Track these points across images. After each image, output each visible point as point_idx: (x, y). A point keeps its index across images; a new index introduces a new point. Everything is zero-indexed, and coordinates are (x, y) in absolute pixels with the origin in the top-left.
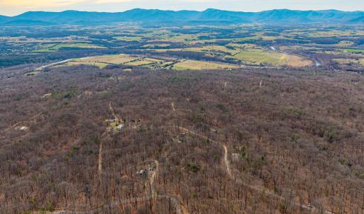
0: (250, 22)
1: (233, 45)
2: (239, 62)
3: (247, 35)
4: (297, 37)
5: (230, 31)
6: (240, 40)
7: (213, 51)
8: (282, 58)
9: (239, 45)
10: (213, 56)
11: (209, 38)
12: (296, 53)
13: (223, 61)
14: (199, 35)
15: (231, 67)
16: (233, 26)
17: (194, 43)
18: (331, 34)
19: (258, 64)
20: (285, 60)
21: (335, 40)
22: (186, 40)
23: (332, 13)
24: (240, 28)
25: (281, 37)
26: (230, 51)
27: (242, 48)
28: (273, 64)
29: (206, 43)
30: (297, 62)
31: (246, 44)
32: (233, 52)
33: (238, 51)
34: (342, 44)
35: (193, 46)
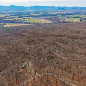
0: (28, 10)
1: (25, 17)
2: (29, 23)
3: (28, 14)
4: (44, 14)
5: (22, 13)
6: (26, 16)
7: (18, 20)
8: (43, 21)
9: (27, 17)
10: (19, 21)
11: (14, 15)
12: (46, 19)
13: (23, 23)
14: (10, 15)
15: (27, 25)
16: (22, 11)
17: (9, 17)
18: (54, 13)
19: (36, 23)
20: (44, 21)
21: (56, 15)
22: (5, 17)
23: (52, 7)
24: (25, 12)
25: (40, 14)
26: (25, 19)
27: (29, 18)
28: (41, 23)
29: (14, 17)
30: (48, 22)
31: (29, 17)
32: (26, 20)
33: (27, 19)
34: (58, 16)
35: (9, 18)
